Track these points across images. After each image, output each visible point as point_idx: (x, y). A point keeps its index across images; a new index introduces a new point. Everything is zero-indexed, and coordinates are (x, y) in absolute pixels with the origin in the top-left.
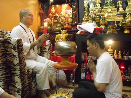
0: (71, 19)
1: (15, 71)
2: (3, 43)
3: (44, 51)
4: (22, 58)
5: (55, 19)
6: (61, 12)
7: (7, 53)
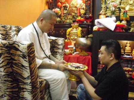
0: (83, 10)
1: (24, 86)
2: (8, 49)
3: (57, 52)
4: (33, 69)
5: (64, 9)
6: (72, 2)
7: (14, 62)
